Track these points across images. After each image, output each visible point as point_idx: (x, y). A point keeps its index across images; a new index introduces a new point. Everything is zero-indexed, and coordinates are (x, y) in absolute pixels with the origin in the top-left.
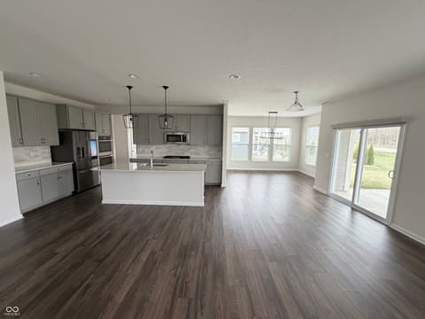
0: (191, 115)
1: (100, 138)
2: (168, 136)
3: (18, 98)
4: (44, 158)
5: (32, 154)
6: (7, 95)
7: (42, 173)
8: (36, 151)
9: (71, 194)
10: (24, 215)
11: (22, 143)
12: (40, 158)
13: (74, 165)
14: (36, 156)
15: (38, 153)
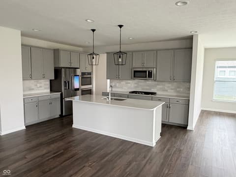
0: (157, 51)
1: (83, 74)
2: (135, 72)
3: (31, 47)
4: (45, 88)
5: (38, 85)
6: (22, 45)
7: (40, 99)
8: (41, 83)
9: (58, 116)
10: (26, 127)
11: (31, 78)
12: (42, 88)
13: (61, 95)
14: (41, 87)
15: (42, 85)
